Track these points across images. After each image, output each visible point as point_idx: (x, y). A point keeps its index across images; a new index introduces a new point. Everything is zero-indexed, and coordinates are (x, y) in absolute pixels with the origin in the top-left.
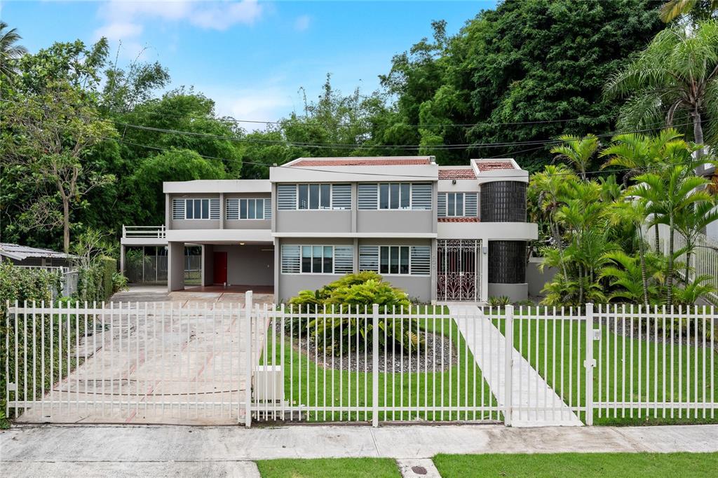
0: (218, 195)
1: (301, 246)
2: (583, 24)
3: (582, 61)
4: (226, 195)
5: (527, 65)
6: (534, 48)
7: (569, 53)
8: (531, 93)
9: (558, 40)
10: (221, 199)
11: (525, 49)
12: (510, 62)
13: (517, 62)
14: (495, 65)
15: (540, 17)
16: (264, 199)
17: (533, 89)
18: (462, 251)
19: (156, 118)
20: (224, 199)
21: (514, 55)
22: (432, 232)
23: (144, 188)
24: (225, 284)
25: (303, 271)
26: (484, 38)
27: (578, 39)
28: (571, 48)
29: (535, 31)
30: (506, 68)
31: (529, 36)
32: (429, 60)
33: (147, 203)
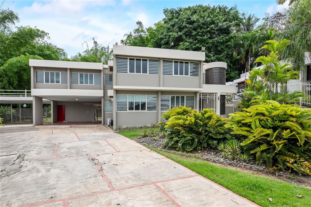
0: (66, 69)
1: (128, 95)
2: (204, 24)
3: (205, 37)
4: (71, 70)
5: (184, 37)
6: (187, 32)
7: (200, 34)
8: (187, 47)
9: (195, 29)
10: (69, 71)
11: (183, 32)
12: (178, 36)
13: (181, 36)
14: (173, 36)
15: (189, 21)
16: (94, 74)
17: (188, 46)
18: (209, 98)
19: (17, 39)
20: (70, 72)
21: (180, 33)
22: (200, 88)
23: (10, 74)
24: (64, 121)
25: (129, 110)
26: (167, 27)
27: (203, 29)
28: (200, 32)
29: (188, 25)
30: (177, 37)
31: (186, 27)
32: (140, 36)
33: (11, 82)
